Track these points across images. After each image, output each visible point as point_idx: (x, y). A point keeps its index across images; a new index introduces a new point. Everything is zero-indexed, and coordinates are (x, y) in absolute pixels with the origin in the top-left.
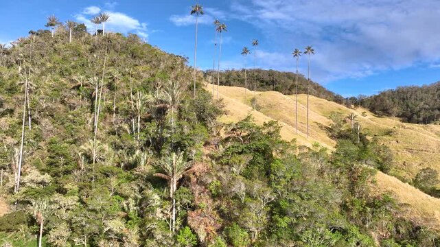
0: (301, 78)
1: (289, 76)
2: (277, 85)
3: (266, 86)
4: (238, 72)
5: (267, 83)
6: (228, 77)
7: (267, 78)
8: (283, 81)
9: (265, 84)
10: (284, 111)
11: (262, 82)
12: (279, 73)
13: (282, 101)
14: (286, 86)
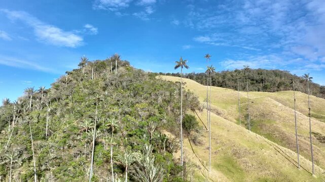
0: (286, 75)
1: (276, 73)
2: (266, 83)
3: (256, 84)
4: (231, 72)
5: (257, 81)
6: (224, 77)
7: (257, 77)
8: (271, 79)
9: (255, 82)
10: (278, 122)
11: (253, 80)
12: (267, 71)
13: (274, 110)
14: (275, 83)
